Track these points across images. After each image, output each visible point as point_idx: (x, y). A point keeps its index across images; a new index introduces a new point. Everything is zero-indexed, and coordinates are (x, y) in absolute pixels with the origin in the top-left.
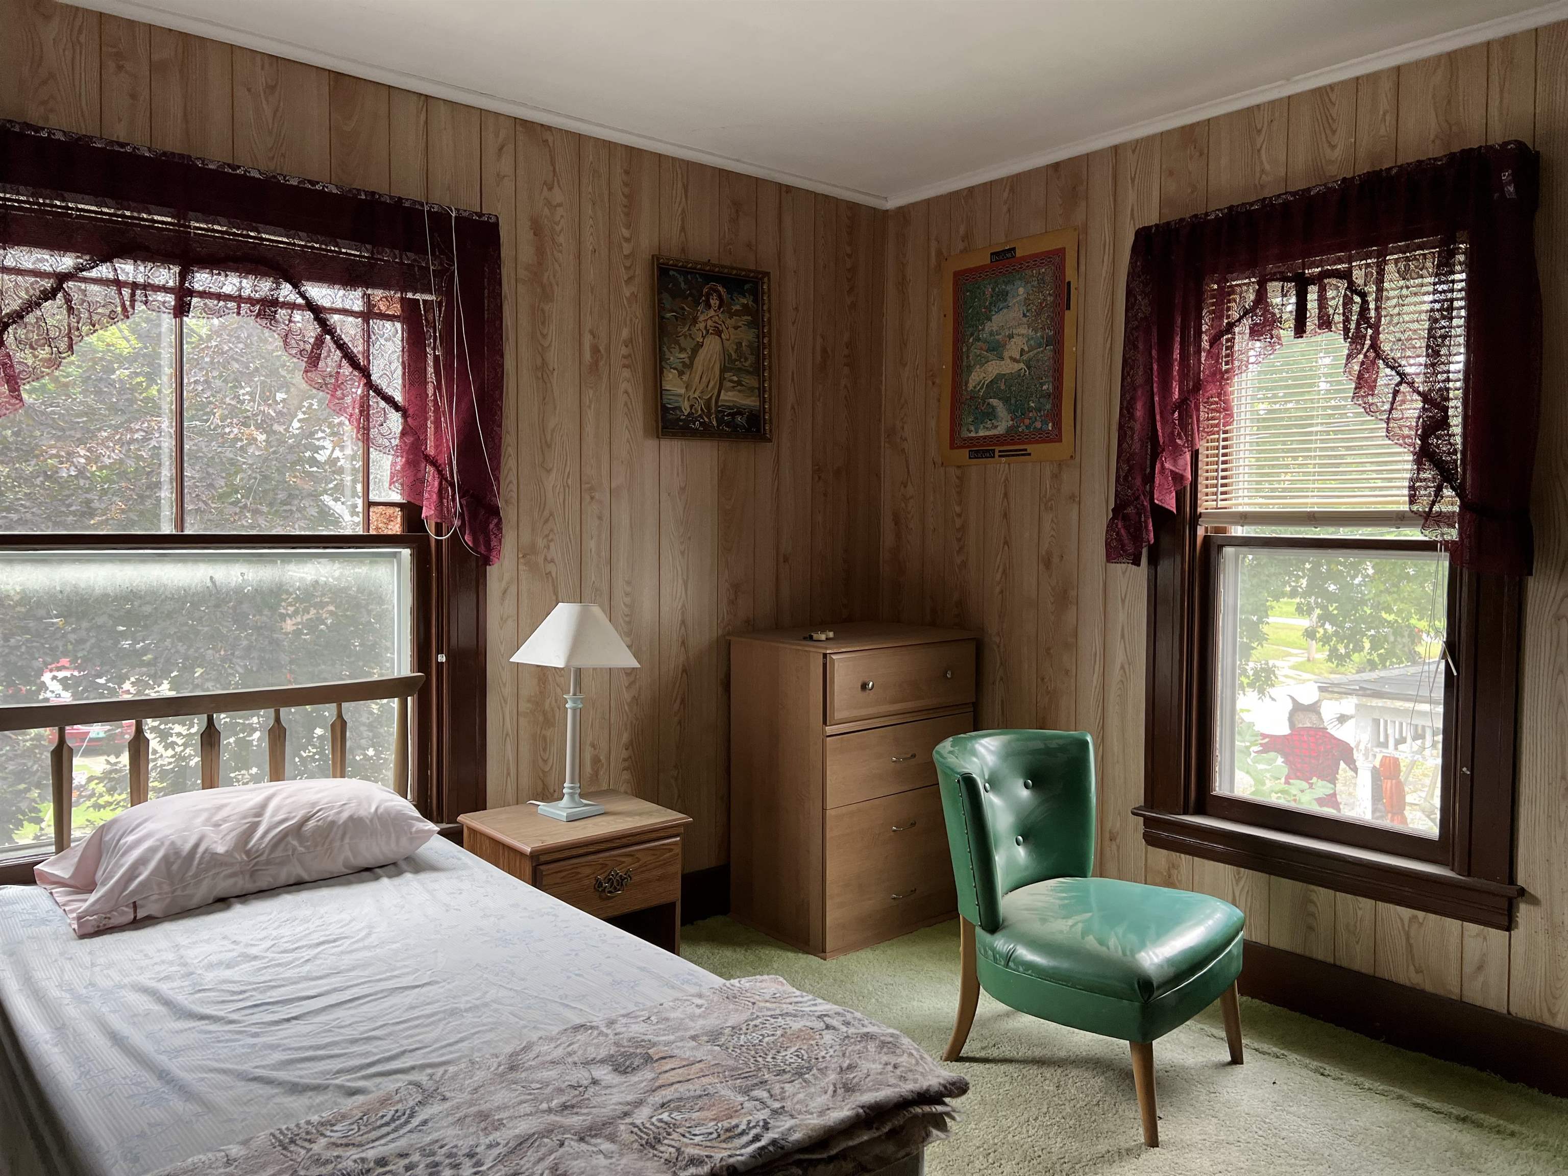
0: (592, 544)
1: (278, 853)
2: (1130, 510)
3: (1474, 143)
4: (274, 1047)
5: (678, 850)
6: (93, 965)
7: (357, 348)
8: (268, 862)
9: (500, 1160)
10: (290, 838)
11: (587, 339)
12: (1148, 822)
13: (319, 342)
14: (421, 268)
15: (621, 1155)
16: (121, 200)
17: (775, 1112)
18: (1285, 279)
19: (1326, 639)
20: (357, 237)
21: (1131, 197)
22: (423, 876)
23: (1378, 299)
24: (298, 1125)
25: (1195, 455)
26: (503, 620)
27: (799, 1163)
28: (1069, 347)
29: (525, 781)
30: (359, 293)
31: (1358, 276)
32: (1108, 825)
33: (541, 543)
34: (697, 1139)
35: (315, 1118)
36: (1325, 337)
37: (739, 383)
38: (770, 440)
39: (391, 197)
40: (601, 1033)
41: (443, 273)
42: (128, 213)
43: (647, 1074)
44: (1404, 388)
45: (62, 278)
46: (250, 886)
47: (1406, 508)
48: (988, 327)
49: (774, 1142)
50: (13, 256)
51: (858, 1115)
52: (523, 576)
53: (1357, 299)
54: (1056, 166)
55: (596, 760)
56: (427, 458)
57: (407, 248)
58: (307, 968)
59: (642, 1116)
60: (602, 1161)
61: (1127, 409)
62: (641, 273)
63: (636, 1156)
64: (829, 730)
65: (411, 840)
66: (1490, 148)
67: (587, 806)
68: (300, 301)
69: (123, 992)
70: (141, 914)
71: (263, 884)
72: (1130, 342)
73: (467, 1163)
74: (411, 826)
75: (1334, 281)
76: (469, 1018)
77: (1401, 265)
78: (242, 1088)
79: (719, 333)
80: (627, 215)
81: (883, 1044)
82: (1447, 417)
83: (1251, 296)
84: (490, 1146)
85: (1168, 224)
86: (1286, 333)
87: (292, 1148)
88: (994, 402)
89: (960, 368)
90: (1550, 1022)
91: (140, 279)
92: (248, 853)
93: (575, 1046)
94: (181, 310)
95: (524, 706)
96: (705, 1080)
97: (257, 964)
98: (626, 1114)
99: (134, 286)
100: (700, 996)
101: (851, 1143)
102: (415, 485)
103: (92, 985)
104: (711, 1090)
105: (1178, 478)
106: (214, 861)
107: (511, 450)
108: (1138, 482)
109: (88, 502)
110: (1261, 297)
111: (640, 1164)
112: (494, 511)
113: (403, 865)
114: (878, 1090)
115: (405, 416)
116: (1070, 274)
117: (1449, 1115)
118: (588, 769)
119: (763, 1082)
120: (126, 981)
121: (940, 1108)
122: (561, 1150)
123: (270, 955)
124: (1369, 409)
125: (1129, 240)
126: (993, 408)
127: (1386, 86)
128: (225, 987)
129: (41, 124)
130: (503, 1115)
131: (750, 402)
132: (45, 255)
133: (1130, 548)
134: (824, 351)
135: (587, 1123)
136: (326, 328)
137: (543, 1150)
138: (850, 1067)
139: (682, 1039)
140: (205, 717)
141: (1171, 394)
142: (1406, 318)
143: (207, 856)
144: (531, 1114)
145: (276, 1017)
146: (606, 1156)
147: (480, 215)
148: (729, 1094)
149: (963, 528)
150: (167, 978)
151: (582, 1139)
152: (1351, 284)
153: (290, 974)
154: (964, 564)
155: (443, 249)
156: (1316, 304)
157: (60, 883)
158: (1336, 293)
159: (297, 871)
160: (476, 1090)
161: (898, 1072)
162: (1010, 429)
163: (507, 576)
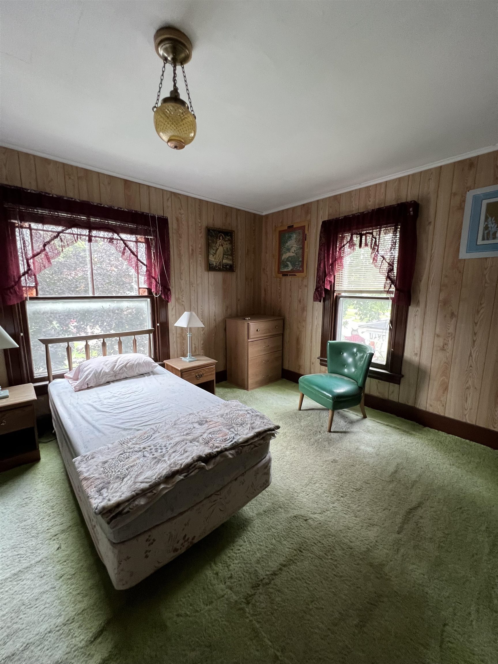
0: (193, 297)
1: (121, 371)
2: (319, 289)
3: (404, 201)
4: (120, 419)
5: (215, 368)
6: (78, 398)
7: (134, 250)
8: (119, 374)
9: (172, 447)
10: (123, 368)
11: (191, 248)
12: (321, 360)
13: (124, 249)
14: (149, 230)
15: (200, 446)
16: (72, 213)
17: (236, 434)
18: (357, 234)
19: (360, 315)
20: (133, 222)
21: (321, 213)
22: (155, 376)
23: (379, 239)
24: (125, 439)
25: (334, 276)
26: (172, 315)
27: (241, 446)
28: (306, 250)
29: (179, 353)
30: (134, 236)
31: (374, 234)
32: (312, 361)
33: (180, 297)
34: (218, 442)
35: (129, 437)
36: (366, 248)
37: (227, 258)
38: (235, 272)
39: (141, 212)
40: (196, 415)
41: (154, 231)
42: (74, 216)
43: (206, 425)
44: (384, 261)
45: (59, 233)
46: (115, 379)
47: (383, 290)
48: (287, 245)
49: (235, 442)
50: (46, 227)
51: (255, 435)
52: (177, 305)
53: (374, 239)
54: (304, 205)
55: (195, 347)
56: (152, 277)
57: (145, 225)
58: (128, 399)
59: (205, 436)
60: (195, 448)
61: (319, 265)
62: (203, 231)
63: (203, 446)
64: (249, 340)
65: (152, 368)
66: (407, 202)
67: (193, 358)
68: (119, 238)
69: (85, 405)
70: (89, 386)
71: (118, 378)
72: (320, 249)
73: (164, 448)
74: (152, 365)
75: (369, 235)
76: (165, 411)
77: (385, 231)
78: (113, 429)
79: (222, 246)
80: (200, 216)
81: (261, 417)
82: (393, 268)
83: (349, 238)
84: (170, 444)
85: (330, 220)
86: (357, 247)
87: (123, 445)
88: (288, 263)
89: (280, 255)
90: (407, 404)
91: (79, 233)
92: (114, 372)
93: (190, 419)
94: (90, 240)
95: (178, 335)
96: (219, 427)
97: (117, 398)
98: (201, 435)
99: (77, 235)
100: (219, 406)
101: (253, 441)
102: (150, 284)
103: (78, 403)
104: (221, 429)
105: (330, 282)
106: (106, 374)
107: (173, 275)
108: (321, 282)
109: (76, 285)
110: (351, 238)
111: (204, 448)
112: (169, 290)
113: (151, 373)
114: (259, 428)
115: (147, 267)
116: (306, 232)
117: (384, 424)
118: (193, 349)
119: (233, 427)
120: (86, 402)
121: (273, 432)
122: (186, 445)
123: (119, 396)
124: (375, 266)
125: (321, 223)
126: (288, 264)
127: (383, 186)
128: (108, 404)
129: (50, 193)
130: (173, 436)
131: (230, 262)
132: (54, 227)
133: (319, 298)
134: (248, 250)
135: (192, 438)
136: (126, 246)
137: (182, 445)
138: (253, 423)
139: (215, 416)
140: (102, 339)
141: (329, 262)
142: (385, 244)
143: (104, 373)
144: (179, 436)
145: (121, 411)
146: (197, 446)
147: (163, 217)
148: (224, 430)
149: (280, 293)
150: (95, 402)
151: (191, 442)
152: (373, 236)
153: (124, 400)
154: (281, 301)
155: (154, 225)
156: (364, 240)
157: (71, 378)
158: (369, 237)
159: (125, 375)
160: (166, 430)
161: (264, 424)
162: (292, 269)
163: (173, 305)
